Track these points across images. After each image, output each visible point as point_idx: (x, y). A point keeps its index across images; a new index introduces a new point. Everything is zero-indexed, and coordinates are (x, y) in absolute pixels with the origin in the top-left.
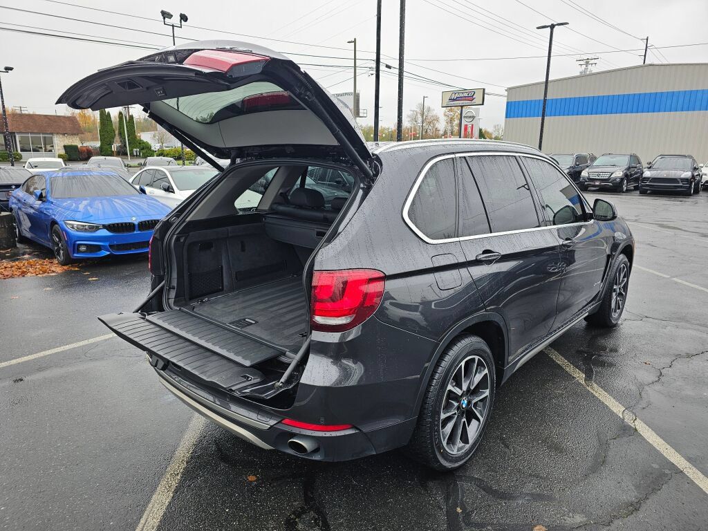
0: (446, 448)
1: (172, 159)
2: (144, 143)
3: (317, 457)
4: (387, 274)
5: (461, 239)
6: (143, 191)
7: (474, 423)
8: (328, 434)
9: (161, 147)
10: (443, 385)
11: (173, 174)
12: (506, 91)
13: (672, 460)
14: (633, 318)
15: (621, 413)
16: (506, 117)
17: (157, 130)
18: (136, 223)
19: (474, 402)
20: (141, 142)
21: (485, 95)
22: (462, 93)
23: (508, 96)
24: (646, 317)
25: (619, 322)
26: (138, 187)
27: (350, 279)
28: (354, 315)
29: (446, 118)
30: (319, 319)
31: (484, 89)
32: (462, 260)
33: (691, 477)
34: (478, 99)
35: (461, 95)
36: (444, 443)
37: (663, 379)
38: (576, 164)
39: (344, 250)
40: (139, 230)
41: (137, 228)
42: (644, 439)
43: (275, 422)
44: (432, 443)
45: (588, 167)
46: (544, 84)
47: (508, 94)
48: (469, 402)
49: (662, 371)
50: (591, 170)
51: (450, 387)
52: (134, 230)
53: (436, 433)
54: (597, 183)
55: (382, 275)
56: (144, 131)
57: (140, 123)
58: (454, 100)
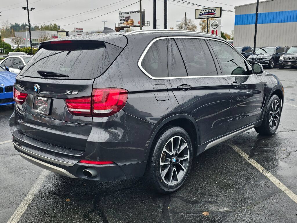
0: (164, 181)
1: (25, 53)
2: (6, 44)
3: (98, 179)
4: (129, 91)
5: (170, 78)
6: (7, 70)
7: (181, 172)
8: (101, 166)
9: (18, 47)
10: (161, 148)
11: (25, 59)
12: (235, 8)
13: (280, 188)
14: (285, 131)
15: (262, 171)
16: (235, 24)
17: (15, 36)
18: (4, 87)
19: (180, 160)
20: (4, 44)
21: (222, 11)
22: (208, 10)
23: (236, 12)
24: (292, 130)
25: (276, 133)
26: (4, 68)
27: (111, 92)
28: (113, 109)
29: (201, 26)
30: (96, 111)
31: (221, 8)
32: (170, 87)
33: (287, 194)
34: (217, 14)
35: (207, 11)
36: (163, 178)
37: (289, 156)
38: (276, 52)
39: (107, 79)
40: (6, 91)
41: (4, 90)
42: (270, 180)
43: (77, 161)
44: (156, 177)
45: (283, 54)
46: (256, 5)
47: (236, 10)
48: (177, 160)
49: (290, 153)
50: (285, 56)
51: (164, 150)
52: (2, 92)
53: (158, 171)
54: (289, 64)
55: (126, 91)
56: (6, 37)
57: (4, 32)
58: (203, 14)
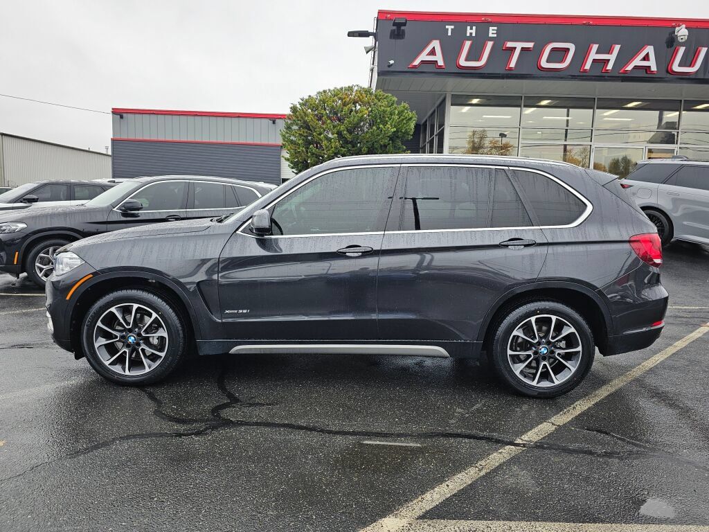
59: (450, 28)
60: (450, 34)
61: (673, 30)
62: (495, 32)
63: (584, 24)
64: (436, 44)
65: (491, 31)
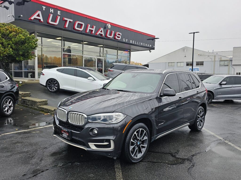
59: (44, 7)
60: (44, 10)
61: (106, 24)
62: (60, 13)
63: (85, 17)
64: (39, 12)
65: (58, 13)
